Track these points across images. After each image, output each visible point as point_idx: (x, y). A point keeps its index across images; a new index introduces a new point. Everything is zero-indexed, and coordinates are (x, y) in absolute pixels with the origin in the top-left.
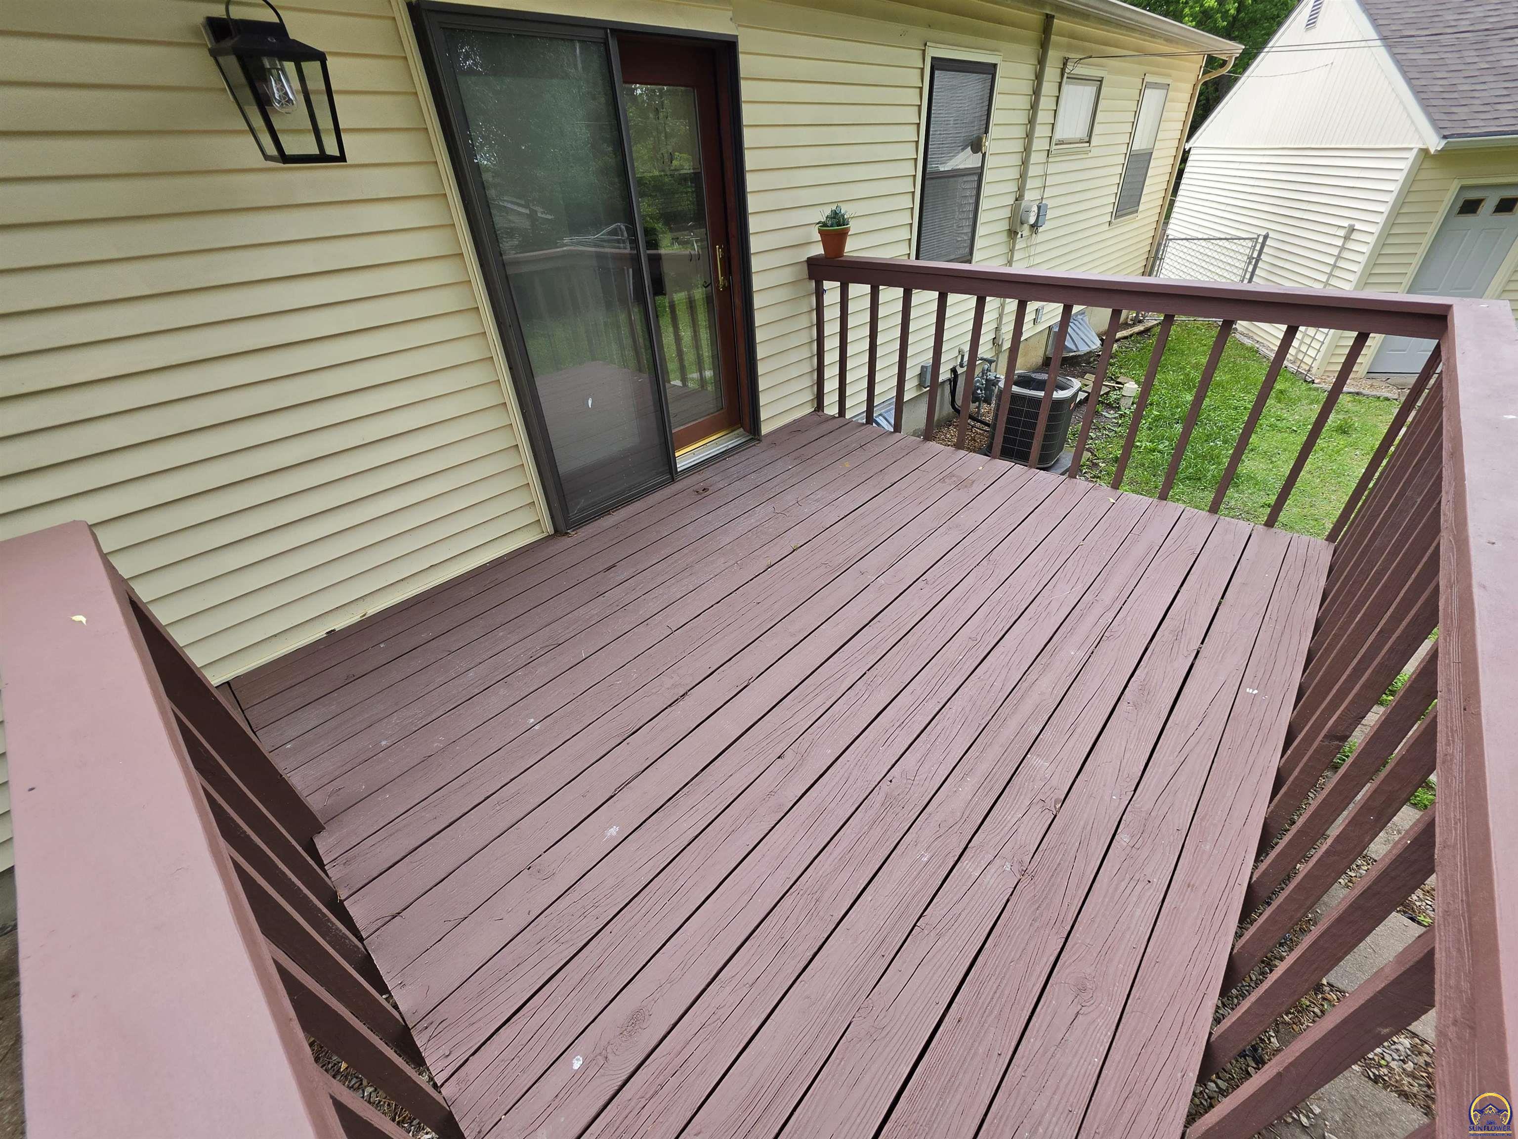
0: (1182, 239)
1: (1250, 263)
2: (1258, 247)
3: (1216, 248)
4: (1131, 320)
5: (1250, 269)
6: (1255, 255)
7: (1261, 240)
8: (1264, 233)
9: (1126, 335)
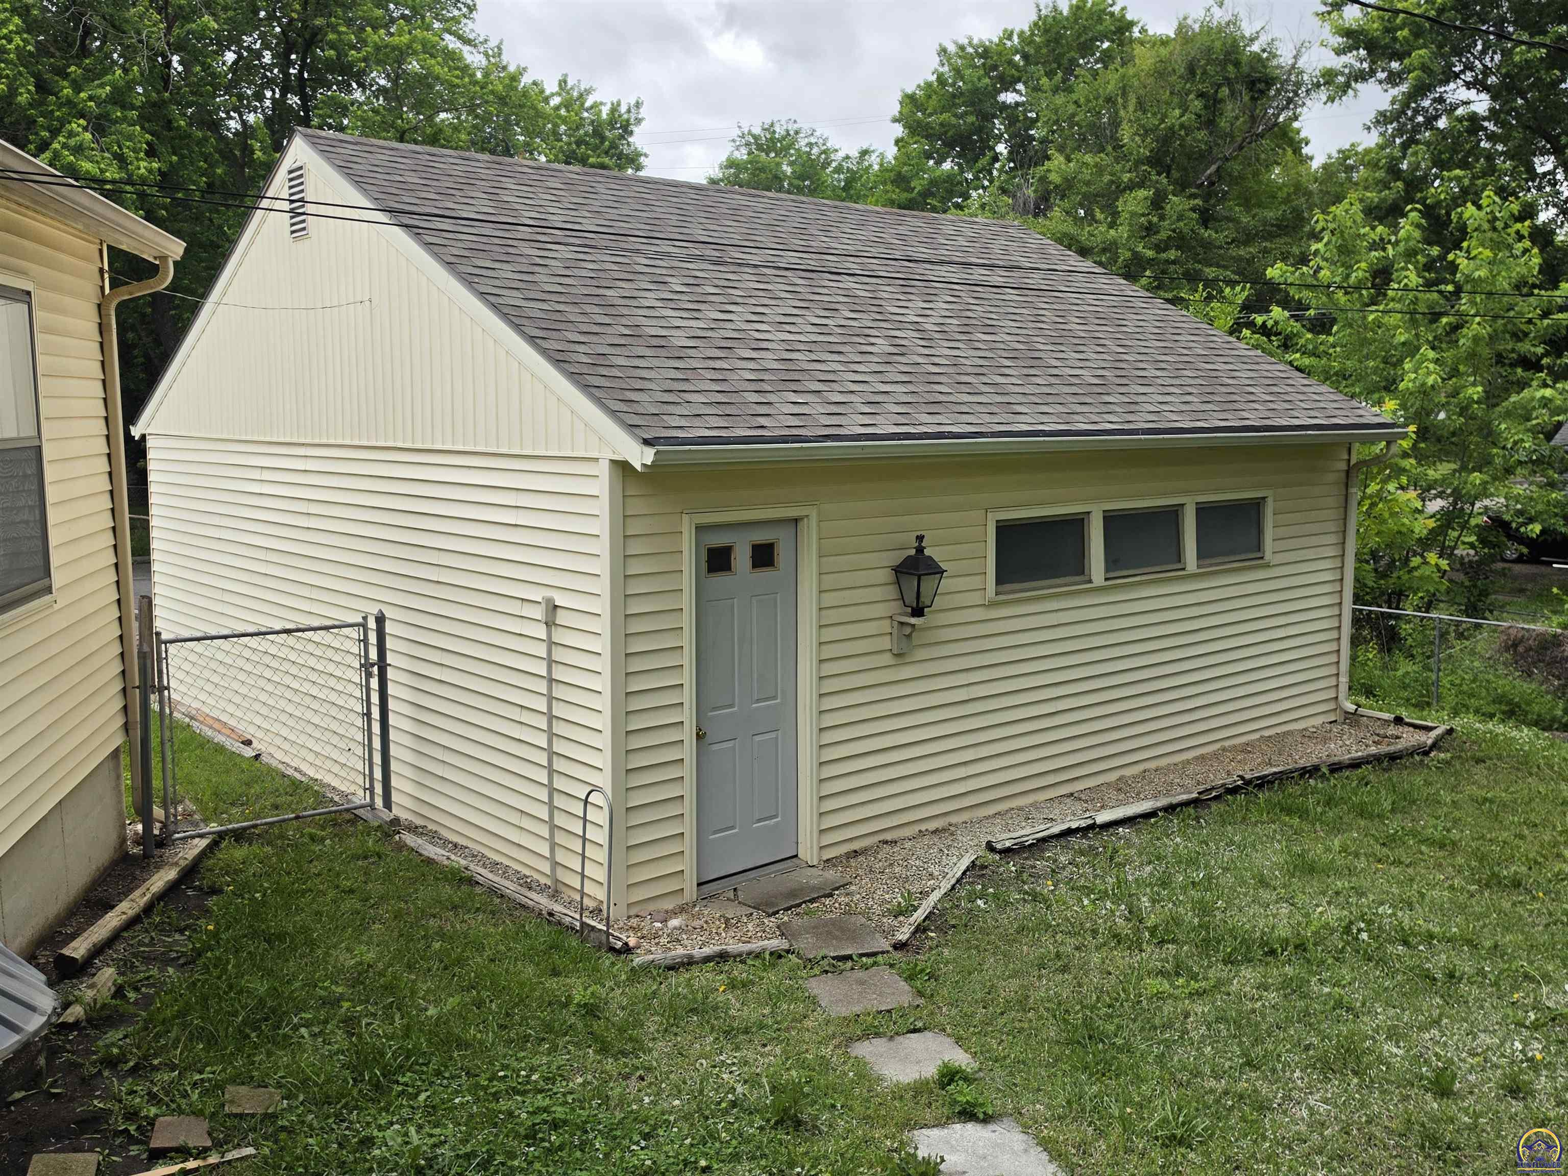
0: (278, 632)
1: (369, 675)
2: (373, 638)
3: (311, 648)
4: (137, 842)
5: (374, 683)
6: (373, 655)
7: (372, 624)
8: (374, 609)
9: (131, 913)
